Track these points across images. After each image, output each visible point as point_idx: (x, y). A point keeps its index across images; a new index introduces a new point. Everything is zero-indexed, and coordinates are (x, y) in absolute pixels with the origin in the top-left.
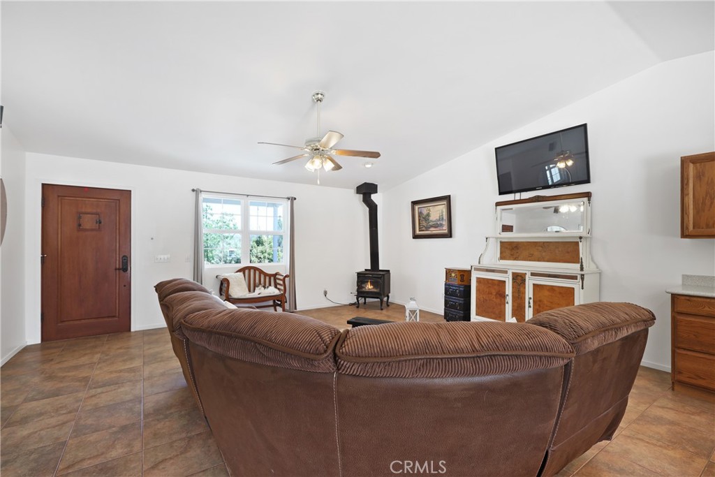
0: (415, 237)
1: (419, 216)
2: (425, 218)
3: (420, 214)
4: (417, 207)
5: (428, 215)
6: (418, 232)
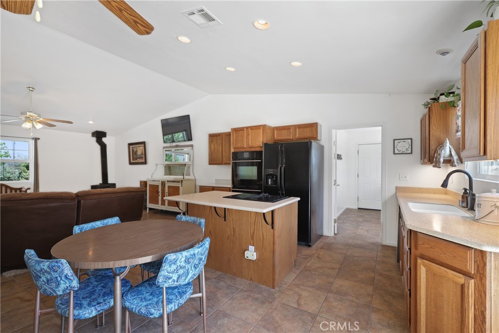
0: (131, 163)
1: (132, 152)
2: (135, 153)
3: (133, 150)
4: (131, 147)
5: (137, 151)
6: (132, 161)
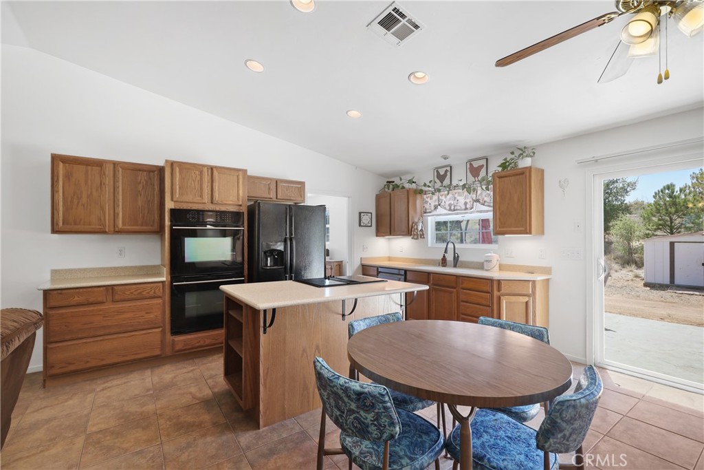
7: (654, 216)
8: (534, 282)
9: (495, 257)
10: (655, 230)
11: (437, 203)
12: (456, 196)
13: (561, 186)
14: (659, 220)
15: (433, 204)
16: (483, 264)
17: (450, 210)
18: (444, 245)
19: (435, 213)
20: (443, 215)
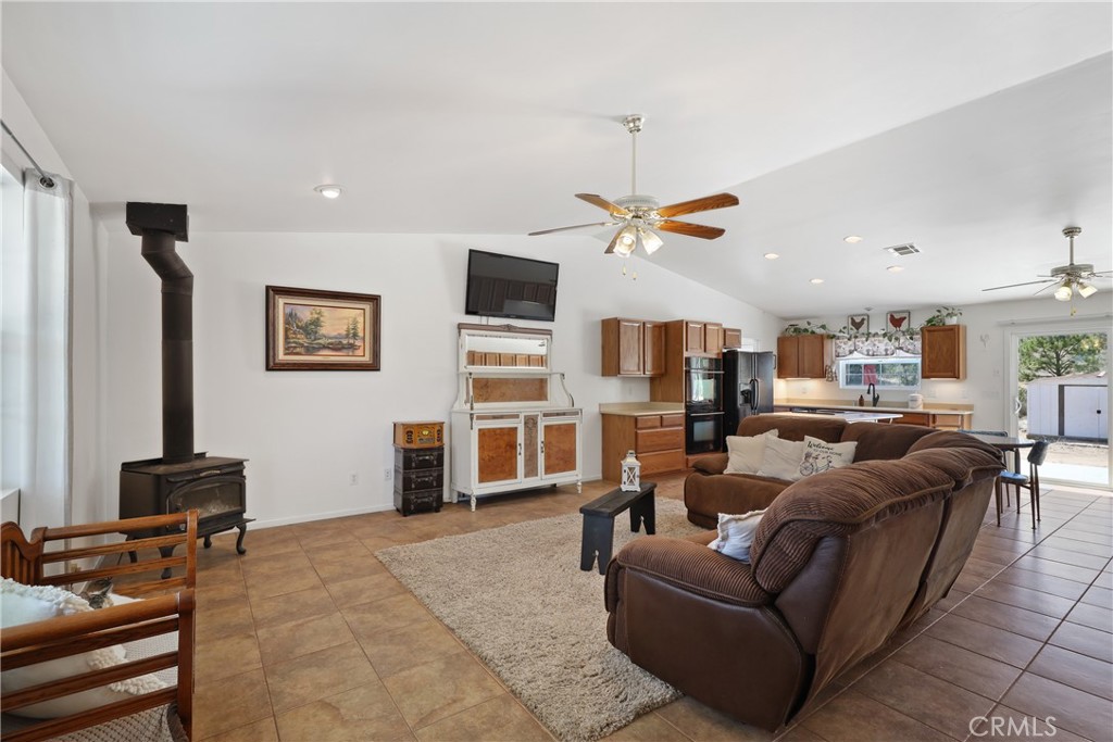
0: (275, 366)
1: (287, 322)
2: (304, 328)
3: (291, 317)
4: (281, 301)
5: (316, 323)
6: (281, 356)
7: (1036, 351)
8: (962, 416)
9: (920, 397)
10: (1037, 369)
11: (853, 348)
12: (876, 343)
13: (982, 340)
14: (1043, 356)
15: (847, 349)
16: (907, 403)
17: (868, 355)
18: (867, 387)
19: (850, 356)
20: (859, 359)
